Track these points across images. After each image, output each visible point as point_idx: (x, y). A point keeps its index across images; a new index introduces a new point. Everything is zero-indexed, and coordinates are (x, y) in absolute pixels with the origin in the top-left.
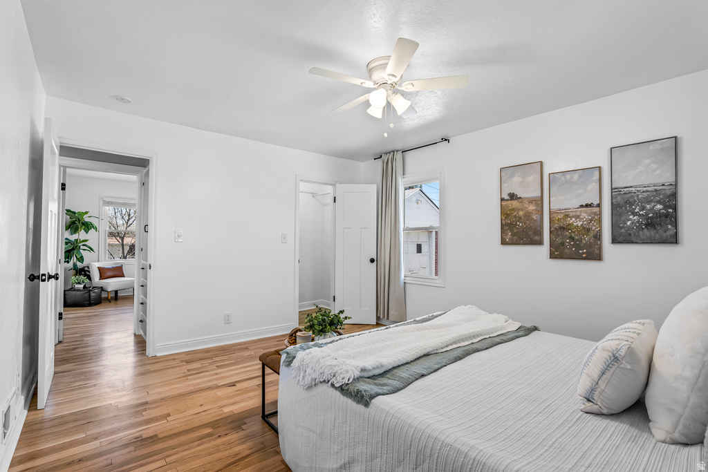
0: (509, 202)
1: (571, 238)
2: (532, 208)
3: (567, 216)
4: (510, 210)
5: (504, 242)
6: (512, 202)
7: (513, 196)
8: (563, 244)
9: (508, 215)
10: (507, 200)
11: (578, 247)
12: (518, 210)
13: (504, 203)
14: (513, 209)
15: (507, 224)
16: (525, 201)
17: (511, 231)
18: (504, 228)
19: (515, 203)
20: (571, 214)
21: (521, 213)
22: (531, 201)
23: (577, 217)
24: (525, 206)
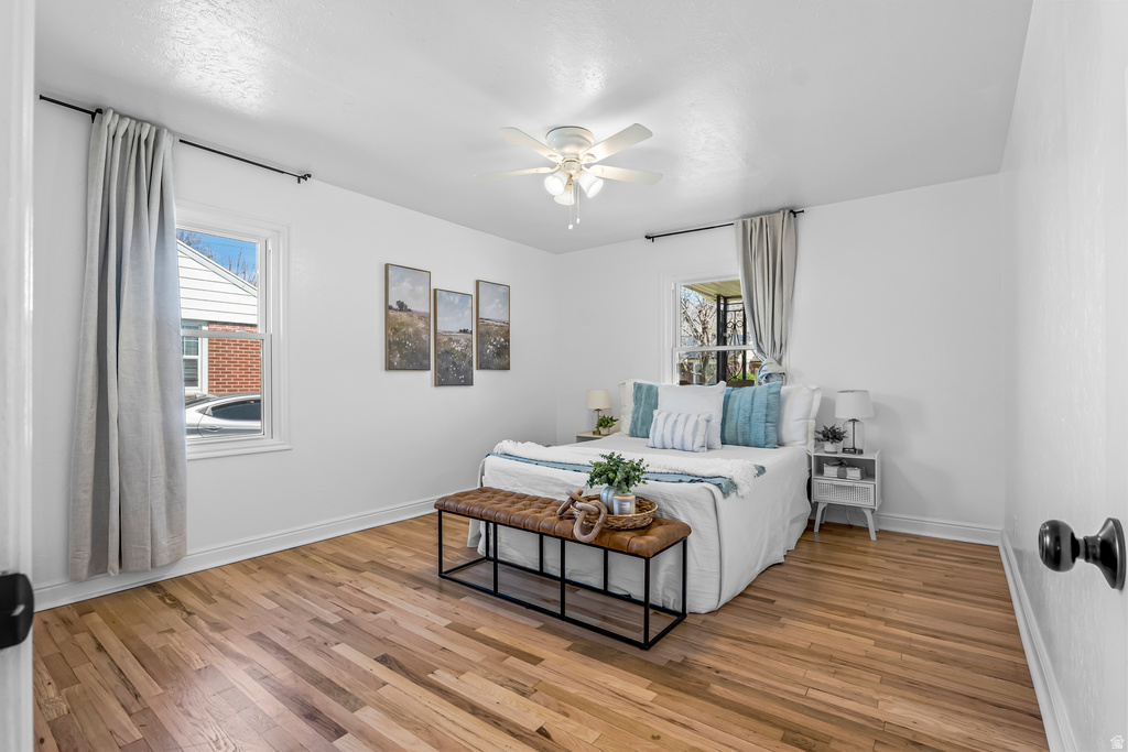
0: (398, 313)
1: (454, 363)
2: (421, 325)
3: (450, 339)
4: (398, 324)
5: (390, 367)
6: (402, 313)
7: (402, 306)
8: (447, 369)
9: (396, 331)
10: (396, 310)
11: (459, 373)
12: (408, 325)
13: (391, 313)
14: (402, 324)
15: (396, 343)
16: (415, 316)
17: (400, 352)
18: (391, 346)
19: (404, 316)
20: (454, 338)
21: (411, 330)
22: (422, 317)
23: (458, 342)
24: (415, 321)
